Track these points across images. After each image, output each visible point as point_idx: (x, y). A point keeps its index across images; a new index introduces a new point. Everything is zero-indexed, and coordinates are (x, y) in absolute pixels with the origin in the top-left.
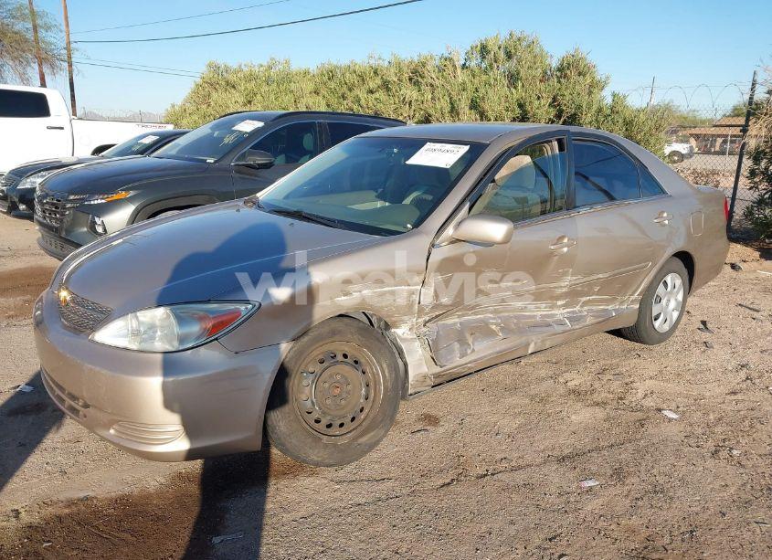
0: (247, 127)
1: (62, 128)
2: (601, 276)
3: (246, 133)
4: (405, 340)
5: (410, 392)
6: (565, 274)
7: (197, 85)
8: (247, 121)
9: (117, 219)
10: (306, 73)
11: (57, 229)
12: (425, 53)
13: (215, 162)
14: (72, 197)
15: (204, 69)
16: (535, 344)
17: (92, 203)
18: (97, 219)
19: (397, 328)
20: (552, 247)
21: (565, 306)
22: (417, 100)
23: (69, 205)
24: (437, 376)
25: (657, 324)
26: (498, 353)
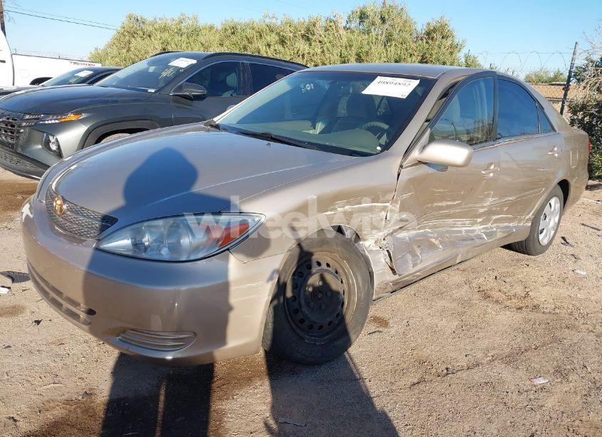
0: (183, 63)
1: (4, 62)
2: (510, 199)
3: (181, 68)
4: (371, 251)
5: (374, 298)
6: (488, 196)
7: (119, 33)
8: (181, 59)
9: (70, 137)
10: (211, 28)
11: (13, 145)
12: (315, 15)
13: (155, 92)
14: (27, 117)
15: (124, 20)
16: (462, 255)
17: (46, 122)
18: (51, 138)
19: (365, 240)
20: (484, 172)
21: (481, 223)
22: (309, 53)
23: (24, 124)
24: (395, 283)
25: (541, 237)
26: (438, 262)
